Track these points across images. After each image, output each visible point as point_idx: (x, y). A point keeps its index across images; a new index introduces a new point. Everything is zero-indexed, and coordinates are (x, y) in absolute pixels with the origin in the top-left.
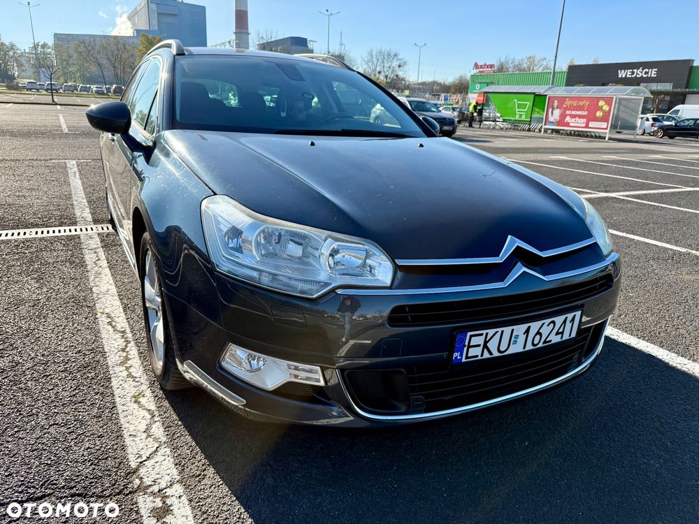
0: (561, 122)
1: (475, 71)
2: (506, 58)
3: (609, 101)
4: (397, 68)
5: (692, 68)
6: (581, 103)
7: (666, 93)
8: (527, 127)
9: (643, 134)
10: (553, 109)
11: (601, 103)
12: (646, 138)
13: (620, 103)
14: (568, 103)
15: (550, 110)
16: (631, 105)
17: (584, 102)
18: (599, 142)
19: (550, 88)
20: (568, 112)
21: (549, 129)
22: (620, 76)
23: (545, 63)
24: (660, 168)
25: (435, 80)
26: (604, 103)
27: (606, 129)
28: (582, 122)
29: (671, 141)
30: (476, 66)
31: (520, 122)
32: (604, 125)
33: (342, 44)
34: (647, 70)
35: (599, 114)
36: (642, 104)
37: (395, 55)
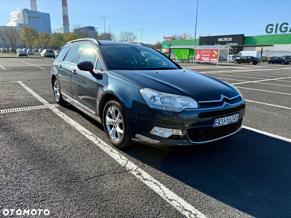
0: (200, 59)
1: (164, 40)
2: (175, 34)
3: (217, 51)
4: (133, 39)
5: (244, 37)
6: (207, 52)
7: (236, 47)
8: (187, 61)
9: (229, 63)
10: (197, 54)
11: (214, 52)
12: (231, 64)
13: (221, 52)
14: (202, 52)
15: (196, 55)
16: (225, 52)
17: (208, 51)
18: (215, 66)
19: (195, 46)
20: (202, 55)
21: (196, 62)
22: (219, 41)
23: (190, 36)
24: (239, 75)
25: (148, 43)
26: (215, 52)
27: (217, 61)
28: (208, 59)
29: (240, 65)
30: (165, 38)
31: (184, 60)
32: (216, 60)
33: (109, 29)
34: (228, 38)
35: (214, 56)
36: (229, 52)
37: (132, 34)
